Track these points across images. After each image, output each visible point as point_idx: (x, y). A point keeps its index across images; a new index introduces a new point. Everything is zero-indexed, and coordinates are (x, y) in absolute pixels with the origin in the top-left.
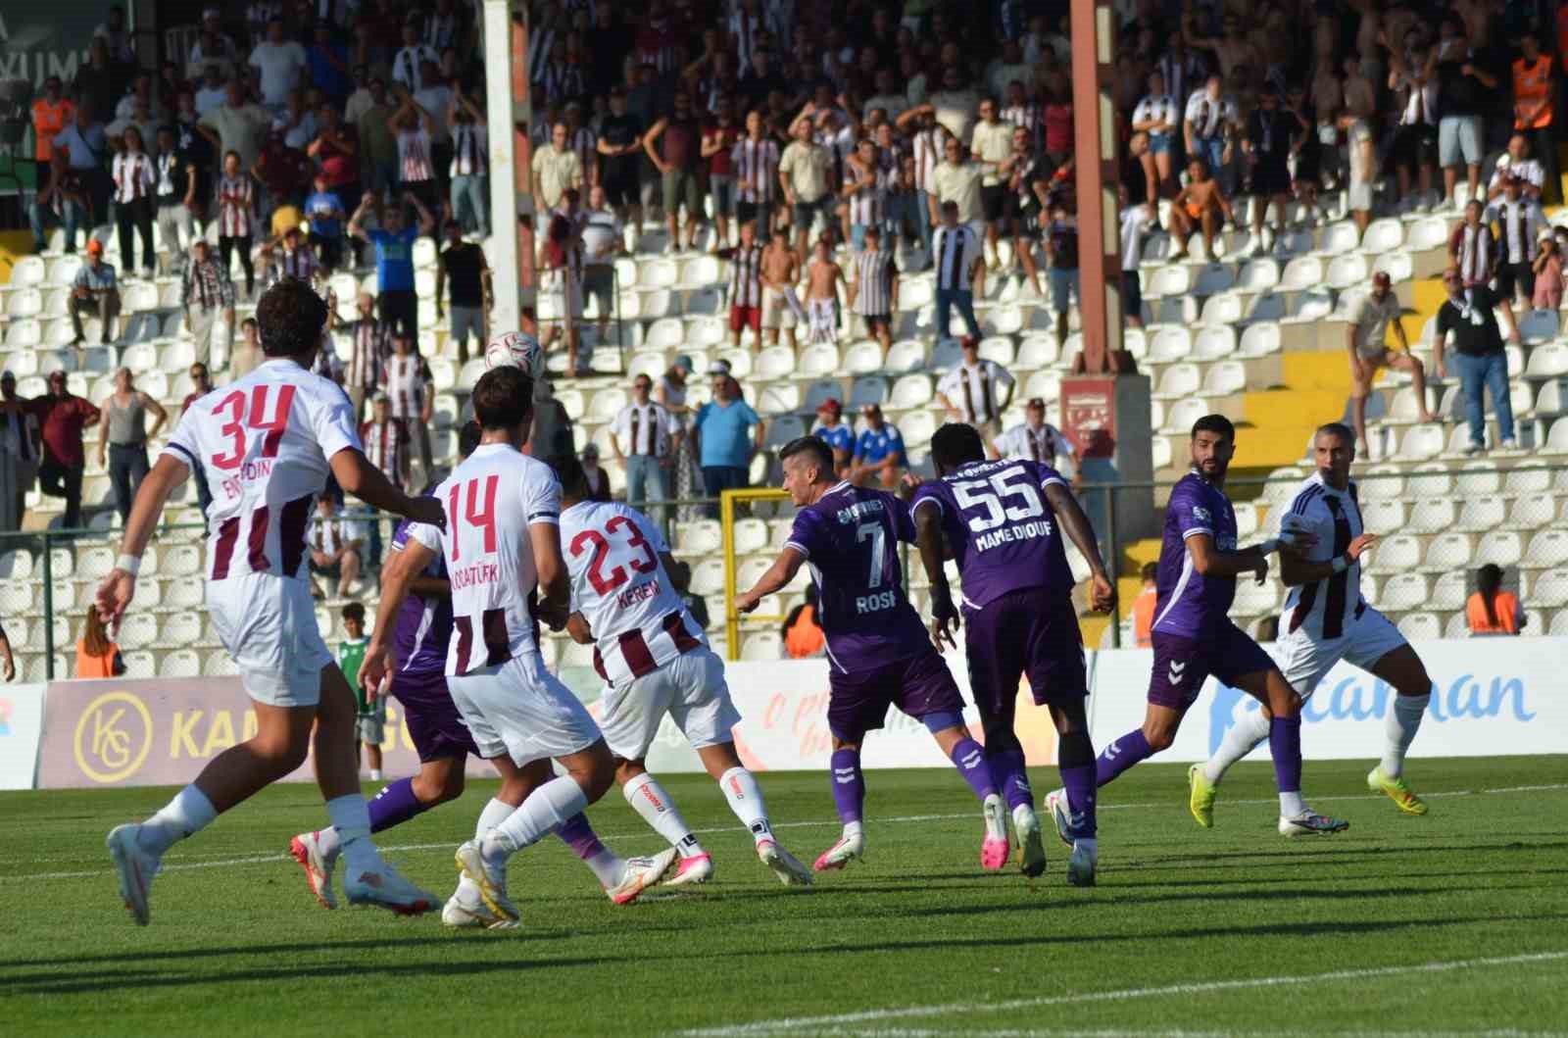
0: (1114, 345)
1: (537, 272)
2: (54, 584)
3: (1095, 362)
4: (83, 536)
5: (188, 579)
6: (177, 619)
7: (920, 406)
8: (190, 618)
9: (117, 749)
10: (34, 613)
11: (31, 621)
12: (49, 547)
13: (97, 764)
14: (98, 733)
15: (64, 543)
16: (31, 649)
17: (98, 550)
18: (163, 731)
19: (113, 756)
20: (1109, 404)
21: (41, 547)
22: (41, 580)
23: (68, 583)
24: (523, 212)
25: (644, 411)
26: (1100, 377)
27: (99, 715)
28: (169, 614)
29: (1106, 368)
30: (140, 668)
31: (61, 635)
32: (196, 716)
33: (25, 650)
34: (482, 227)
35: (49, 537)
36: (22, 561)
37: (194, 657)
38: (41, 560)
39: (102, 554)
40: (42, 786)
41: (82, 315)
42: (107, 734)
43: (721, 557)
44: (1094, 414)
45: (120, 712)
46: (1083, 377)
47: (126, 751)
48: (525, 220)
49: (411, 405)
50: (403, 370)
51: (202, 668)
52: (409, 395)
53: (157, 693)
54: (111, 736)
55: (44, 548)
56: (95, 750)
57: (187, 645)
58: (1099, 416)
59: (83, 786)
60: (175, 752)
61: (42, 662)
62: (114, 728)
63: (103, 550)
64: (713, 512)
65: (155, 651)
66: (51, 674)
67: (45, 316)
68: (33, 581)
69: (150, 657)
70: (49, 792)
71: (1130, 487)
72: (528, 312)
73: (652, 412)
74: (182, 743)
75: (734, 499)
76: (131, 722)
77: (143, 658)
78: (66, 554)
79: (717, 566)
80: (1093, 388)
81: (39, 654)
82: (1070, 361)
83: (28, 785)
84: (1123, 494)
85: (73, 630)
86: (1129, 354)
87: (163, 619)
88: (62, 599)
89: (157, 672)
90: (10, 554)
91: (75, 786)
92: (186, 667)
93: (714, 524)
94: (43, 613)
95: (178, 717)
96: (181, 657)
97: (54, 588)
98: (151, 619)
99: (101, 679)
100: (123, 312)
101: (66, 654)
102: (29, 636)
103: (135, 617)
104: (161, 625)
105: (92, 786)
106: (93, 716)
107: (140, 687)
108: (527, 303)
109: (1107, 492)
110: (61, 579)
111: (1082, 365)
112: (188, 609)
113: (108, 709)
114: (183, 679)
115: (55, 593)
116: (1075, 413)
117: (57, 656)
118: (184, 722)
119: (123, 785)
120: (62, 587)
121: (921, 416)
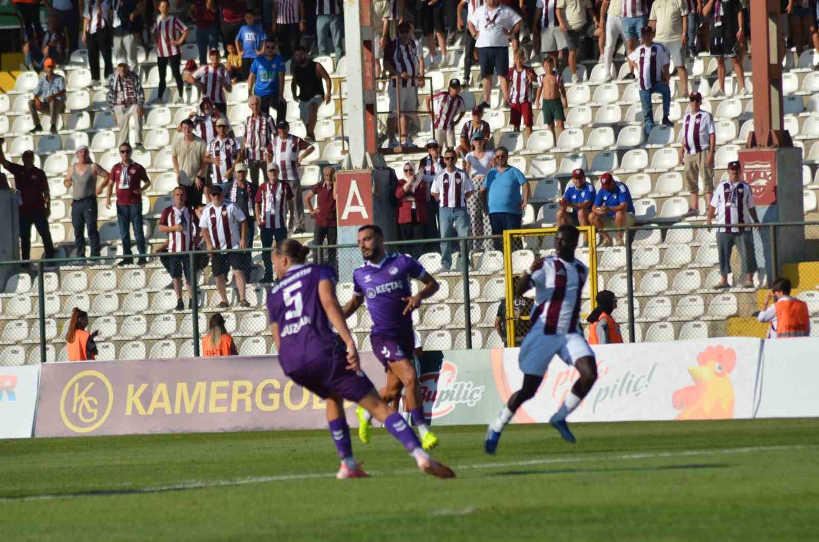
0: (776, 126)
1: (375, 79)
2: (46, 296)
3: (762, 139)
4: (66, 263)
5: (138, 293)
6: (130, 320)
7: (640, 171)
8: (139, 319)
9: (90, 410)
10: (32, 316)
11: (31, 321)
12: (42, 271)
13: (74, 419)
14: (76, 399)
15: (53, 268)
16: (30, 341)
17: (76, 273)
18: (121, 397)
19: (87, 415)
20: (772, 169)
21: (37, 272)
22: (37, 294)
23: (55, 295)
24: (366, 38)
25: (452, 176)
26: (766, 149)
27: (77, 385)
28: (125, 317)
29: (770, 143)
30: (106, 354)
31: (51, 331)
32: (144, 386)
33: (26, 341)
34: (337, 50)
35: (42, 264)
36: (24, 282)
37: (142, 346)
38: (37, 280)
39: (79, 275)
40: (38, 436)
41: (39, 113)
42: (82, 399)
43: (503, 275)
44: (762, 175)
45: (91, 385)
46: (754, 149)
47: (95, 411)
48: (367, 44)
49: (289, 172)
50: (283, 149)
51: (147, 354)
52: (288, 163)
53: (116, 371)
54: (85, 401)
55: (39, 273)
56: (74, 410)
57: (137, 338)
58: (765, 177)
59: (66, 435)
60: (129, 411)
61: (38, 350)
62: (86, 395)
63: (79, 273)
64: (498, 246)
65: (115, 342)
66: (44, 359)
67: (12, 113)
68: (32, 294)
69: (112, 346)
70: (43, 439)
71: (786, 226)
72: (370, 108)
73: (458, 176)
74: (134, 406)
75: (511, 235)
76: (98, 391)
77: (107, 347)
78: (54, 275)
79: (501, 282)
80: (761, 157)
81: (37, 344)
82: (745, 138)
83: (28, 435)
84: (782, 230)
85: (59, 328)
86: (787, 132)
87: (121, 320)
88: (52, 307)
89: (117, 356)
90: (16, 276)
91: (60, 435)
92: (137, 353)
93: (499, 253)
94: (38, 316)
95: (131, 387)
96: (133, 346)
97: (46, 299)
98: (113, 320)
99: (79, 361)
100: (67, 111)
101: (55, 344)
102: (29, 332)
103: (102, 319)
104: (119, 325)
105: (73, 435)
106: (73, 386)
107: (104, 367)
108: (369, 102)
109: (772, 229)
110: (50, 293)
111: (753, 141)
112: (138, 313)
113: (83, 382)
114: (133, 361)
115: (47, 303)
116: (749, 175)
117: (47, 346)
118: (135, 390)
119: (94, 435)
120: (52, 298)
121: (641, 178)
